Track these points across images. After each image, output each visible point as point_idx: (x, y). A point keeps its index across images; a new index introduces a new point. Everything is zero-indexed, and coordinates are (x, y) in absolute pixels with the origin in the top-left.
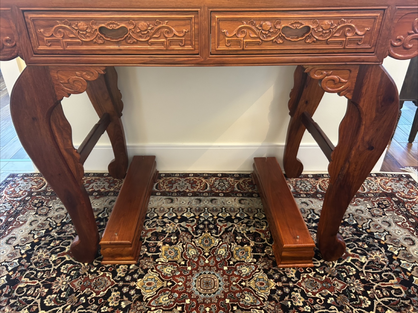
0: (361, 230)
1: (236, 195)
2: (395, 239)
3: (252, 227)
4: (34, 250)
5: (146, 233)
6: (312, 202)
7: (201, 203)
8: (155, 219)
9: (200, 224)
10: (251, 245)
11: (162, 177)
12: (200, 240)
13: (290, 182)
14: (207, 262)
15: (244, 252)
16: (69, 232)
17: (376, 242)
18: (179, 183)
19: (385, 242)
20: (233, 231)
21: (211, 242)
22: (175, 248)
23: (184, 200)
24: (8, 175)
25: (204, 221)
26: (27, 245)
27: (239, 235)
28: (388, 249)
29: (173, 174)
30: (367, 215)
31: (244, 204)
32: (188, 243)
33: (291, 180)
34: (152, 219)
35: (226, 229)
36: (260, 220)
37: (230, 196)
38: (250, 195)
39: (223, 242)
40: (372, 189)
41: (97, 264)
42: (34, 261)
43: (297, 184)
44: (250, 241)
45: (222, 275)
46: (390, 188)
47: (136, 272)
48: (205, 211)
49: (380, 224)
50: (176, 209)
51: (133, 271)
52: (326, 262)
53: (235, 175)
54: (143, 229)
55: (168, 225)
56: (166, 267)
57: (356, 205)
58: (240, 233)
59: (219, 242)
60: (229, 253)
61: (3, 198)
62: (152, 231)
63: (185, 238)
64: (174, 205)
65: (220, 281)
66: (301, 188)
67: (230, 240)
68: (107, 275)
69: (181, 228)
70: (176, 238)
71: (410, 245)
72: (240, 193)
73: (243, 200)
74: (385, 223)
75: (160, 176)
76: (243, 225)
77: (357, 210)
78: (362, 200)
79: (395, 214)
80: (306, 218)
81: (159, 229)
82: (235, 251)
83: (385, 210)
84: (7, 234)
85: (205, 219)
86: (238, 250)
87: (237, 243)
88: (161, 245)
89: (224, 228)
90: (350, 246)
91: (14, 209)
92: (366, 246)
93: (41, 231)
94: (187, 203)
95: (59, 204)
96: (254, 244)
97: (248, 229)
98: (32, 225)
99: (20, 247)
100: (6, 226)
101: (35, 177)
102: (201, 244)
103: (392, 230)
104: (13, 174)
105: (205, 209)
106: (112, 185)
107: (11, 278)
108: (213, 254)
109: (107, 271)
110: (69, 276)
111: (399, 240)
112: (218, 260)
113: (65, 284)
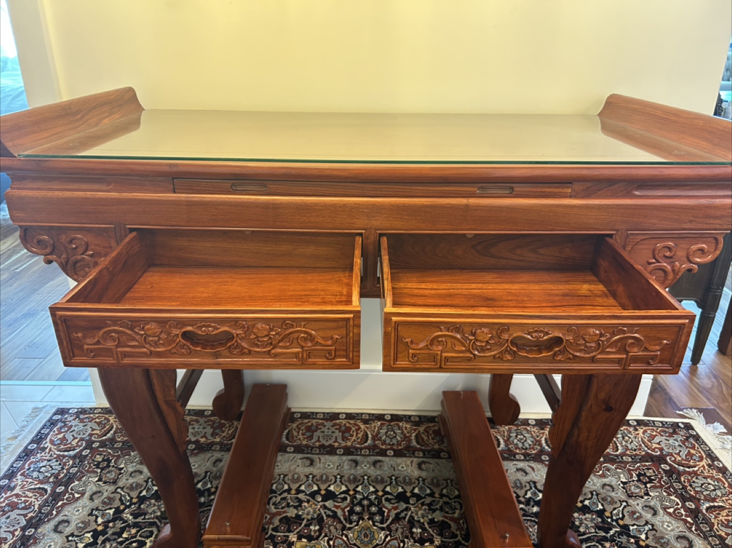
0: (609, 520)
1: (414, 454)
2: (662, 538)
3: (438, 512)
4: (98, 544)
5: (271, 519)
6: (533, 469)
7: (358, 468)
8: (285, 495)
9: (356, 505)
11: (296, 419)
12: (356, 533)
13: (499, 432)
16: (151, 514)
17: (632, 543)
18: (322, 430)
19: (647, 542)
20: (407, 518)
21: (373, 536)
22: (317, 546)
23: (330, 462)
24: (54, 410)
25: (362, 499)
26: (86, 535)
27: (417, 525)
29: (313, 413)
30: (620, 494)
31: (426, 470)
32: (337, 538)
33: (502, 429)
34: (280, 495)
35: (397, 515)
36: (450, 499)
37: (404, 456)
38: (436, 455)
39: (391, 537)
40: (630, 447)
43: (511, 437)
44: (435, 536)
46: (658, 446)
48: (363, 482)
49: (640, 511)
50: (318, 477)
53: (412, 419)
54: (267, 511)
55: (306, 504)
57: (603, 476)
58: (419, 521)
59: (386, 537)
61: (47, 450)
62: (280, 515)
63: (332, 528)
64: (316, 470)
66: (517, 444)
67: (402, 533)
69: (325, 511)
70: (317, 528)
72: (420, 450)
73: (424, 462)
74: (648, 508)
75: (293, 417)
76: (424, 507)
77: (604, 485)
78: (613, 467)
79: (665, 494)
80: (524, 497)
81: (292, 513)
83: (649, 485)
84: (56, 515)
85: (363, 496)
87: (414, 539)
88: (295, 539)
89: (393, 513)
91: (65, 471)
93: (107, 511)
94: (336, 468)
95: (134, 464)
96: (440, 542)
97: (431, 516)
98: (93, 501)
99: (76, 539)
100: (53, 500)
101: (97, 415)
102: (357, 540)
103: (659, 521)
104: (62, 409)
105: (364, 479)
106: (217, 431)
111: (668, 541)
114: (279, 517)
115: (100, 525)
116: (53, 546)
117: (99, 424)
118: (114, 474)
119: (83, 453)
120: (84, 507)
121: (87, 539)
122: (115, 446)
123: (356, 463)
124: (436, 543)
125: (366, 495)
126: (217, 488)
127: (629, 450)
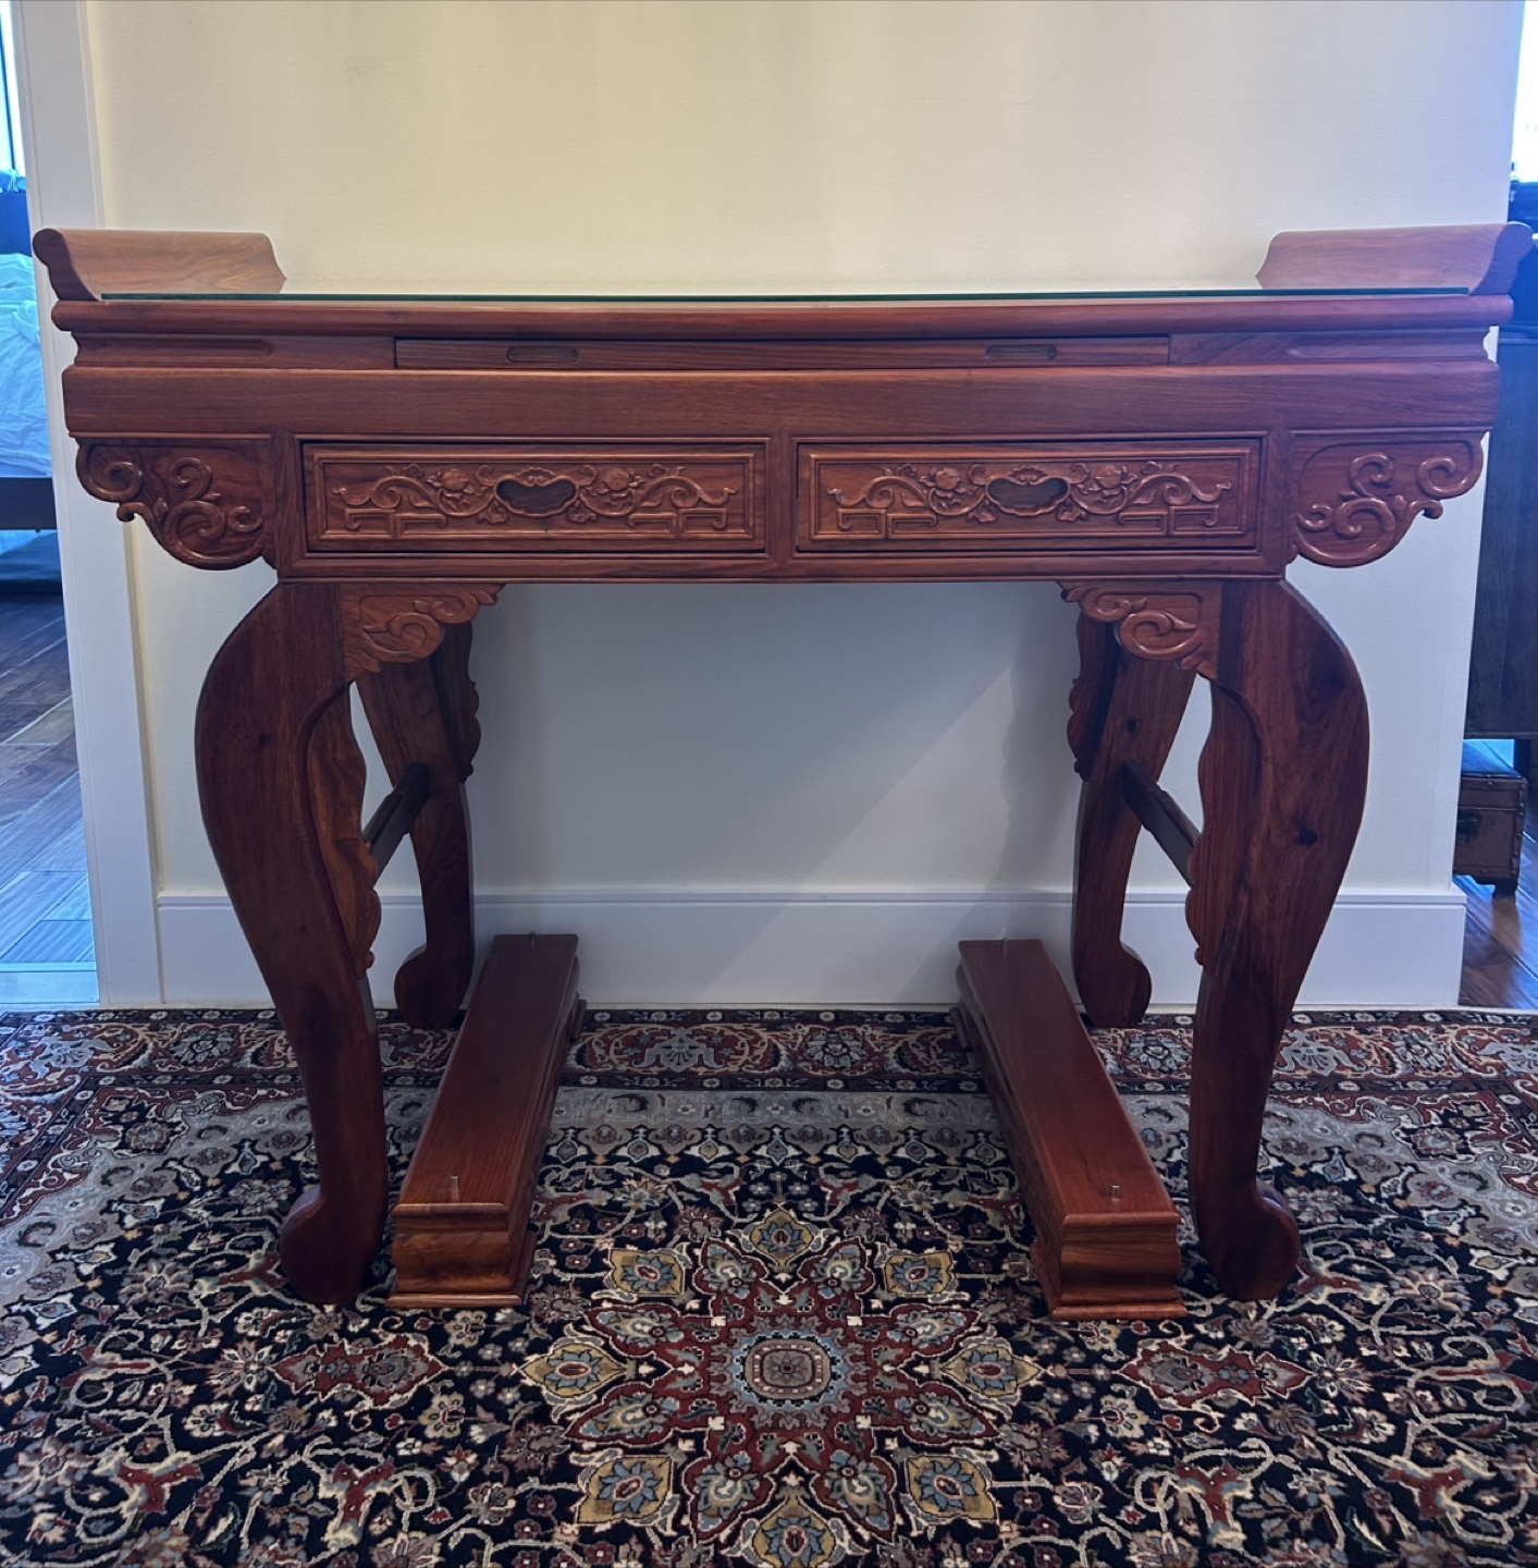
0: (1372, 1200)
1: (893, 1085)
2: (1502, 1231)
3: (955, 1192)
4: (129, 1264)
5: (548, 1209)
6: (1187, 1108)
7: (758, 1113)
8: (582, 1165)
9: (755, 1182)
10: (952, 1248)
11: (601, 1025)
12: (757, 1233)
13: (1102, 1040)
14: (784, 1300)
15: (923, 1271)
16: (255, 1205)
17: (1428, 1241)
18: (664, 1044)
19: (1463, 1239)
20: (881, 1203)
21: (800, 1239)
22: (662, 1259)
23: (688, 1102)
25: (767, 1172)
26: (100, 1249)
27: (905, 1216)
28: (1472, 1264)
29: (640, 1012)
30: (1399, 1151)
31: (926, 1115)
32: (709, 1242)
33: (1110, 1036)
34: (568, 1165)
35: (856, 1198)
36: (986, 1167)
37: (873, 1089)
38: (951, 1086)
39: (842, 1237)
40: (1424, 1063)
41: (370, 1308)
42: (133, 1299)
43: (1132, 1049)
44: (949, 1235)
45: (844, 1344)
46: (1493, 1061)
47: (518, 1331)
48: (771, 1139)
49: (1448, 1182)
50: (660, 1132)
51: (508, 1328)
52: (1232, 1305)
53: (888, 1019)
54: (538, 1197)
55: (633, 1183)
56: (630, 1317)
57: (1358, 1118)
58: (910, 1210)
60: (867, 1275)
62: (571, 1202)
63: (698, 1225)
64: (654, 1120)
65: (833, 1361)
66: (1147, 1063)
67: (869, 1232)
68: (412, 1343)
69: (680, 1193)
70: (662, 1224)
72: (909, 1078)
73: (920, 1101)
74: (1466, 1177)
75: (593, 1020)
76: (920, 1184)
77: (1361, 1136)
79: (1507, 1149)
80: (1164, 1160)
81: (598, 1198)
82: (889, 1268)
83: (1468, 1135)
84: (21, 1215)
85: (773, 1164)
86: (901, 1266)
87: (896, 1240)
88: (608, 1246)
89: (845, 1197)
90: (1325, 1253)
91: (35, 1132)
92: (1388, 1254)
93: (147, 1204)
94: (702, 1114)
95: (207, 1115)
96: (961, 1246)
97: (939, 1198)
98: (111, 1185)
99: (74, 1256)
100: (10, 1187)
101: (104, 1025)
102: (761, 1247)
103: (1492, 1200)
104: (16, 1014)
105: (773, 1133)
106: (405, 1050)
107: (54, 1351)
108: (807, 1276)
109: (412, 1330)
110: (268, 1345)
111: (1516, 1236)
112: (827, 1295)
113: (258, 1371)
114: (568, 1207)
115: (132, 1229)
116: (18, 1273)
117: (110, 1042)
118: (156, 1135)
119: (78, 1097)
120: (87, 1197)
121: (104, 1256)
122: (156, 1082)
123: (752, 1104)
124: (954, 1248)
125: (778, 1164)
126: (410, 1156)
127: (1422, 1068)
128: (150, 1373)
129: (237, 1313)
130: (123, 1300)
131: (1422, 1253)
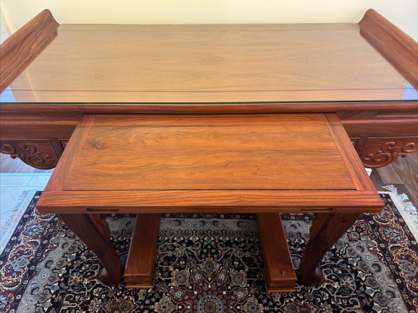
0: (338, 255)
1: (235, 217)
2: (365, 265)
3: (247, 252)
4: (69, 274)
5: (159, 258)
6: (300, 225)
7: (205, 226)
8: (166, 243)
9: (204, 248)
10: (246, 270)
12: (204, 265)
14: (210, 286)
15: (239, 277)
17: (349, 268)
19: (356, 267)
20: (231, 256)
21: (213, 267)
22: (184, 273)
23: (190, 222)
24: (35, 193)
25: (207, 245)
26: (63, 269)
27: (236, 259)
28: (358, 276)
30: (345, 240)
31: (242, 226)
32: (194, 268)
34: (163, 243)
35: (226, 254)
36: (254, 244)
37: (229, 218)
38: (247, 217)
39: (223, 267)
41: (122, 288)
42: (71, 284)
44: (246, 266)
45: (222, 300)
47: (153, 296)
48: (208, 235)
49: (355, 249)
50: (183, 232)
51: (151, 295)
52: (305, 288)
54: (157, 253)
55: (177, 249)
56: (177, 291)
58: (237, 258)
60: (228, 279)
61: (35, 218)
62: (164, 255)
63: (191, 262)
64: (182, 228)
65: (220, 305)
67: (228, 265)
68: (131, 299)
69: (188, 252)
70: (184, 262)
71: (377, 271)
72: (239, 214)
73: (240, 222)
74: (359, 248)
76: (240, 249)
79: (369, 239)
80: (294, 242)
81: (170, 254)
82: (232, 276)
83: (361, 234)
84: (45, 258)
85: (208, 243)
86: (235, 275)
87: (234, 268)
88: (172, 269)
89: (224, 252)
90: (326, 272)
91: (46, 231)
92: (340, 272)
93: (72, 255)
94: (193, 226)
96: (248, 269)
97: (244, 254)
98: (64, 248)
99: (57, 271)
100: (42, 249)
102: (205, 269)
103: (364, 255)
105: (208, 233)
107: (55, 300)
108: (215, 279)
109: (131, 295)
110: (100, 299)
111: (368, 266)
112: (219, 285)
113: (99, 307)
114: (163, 257)
115: (69, 263)
116: (46, 276)
119: (55, 220)
120: (59, 252)
121: (64, 271)
123: (204, 223)
126: (129, 240)
128: (76, 307)
129: (93, 289)
130: (69, 284)
131: (347, 272)
